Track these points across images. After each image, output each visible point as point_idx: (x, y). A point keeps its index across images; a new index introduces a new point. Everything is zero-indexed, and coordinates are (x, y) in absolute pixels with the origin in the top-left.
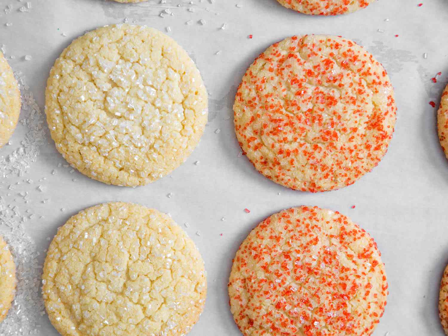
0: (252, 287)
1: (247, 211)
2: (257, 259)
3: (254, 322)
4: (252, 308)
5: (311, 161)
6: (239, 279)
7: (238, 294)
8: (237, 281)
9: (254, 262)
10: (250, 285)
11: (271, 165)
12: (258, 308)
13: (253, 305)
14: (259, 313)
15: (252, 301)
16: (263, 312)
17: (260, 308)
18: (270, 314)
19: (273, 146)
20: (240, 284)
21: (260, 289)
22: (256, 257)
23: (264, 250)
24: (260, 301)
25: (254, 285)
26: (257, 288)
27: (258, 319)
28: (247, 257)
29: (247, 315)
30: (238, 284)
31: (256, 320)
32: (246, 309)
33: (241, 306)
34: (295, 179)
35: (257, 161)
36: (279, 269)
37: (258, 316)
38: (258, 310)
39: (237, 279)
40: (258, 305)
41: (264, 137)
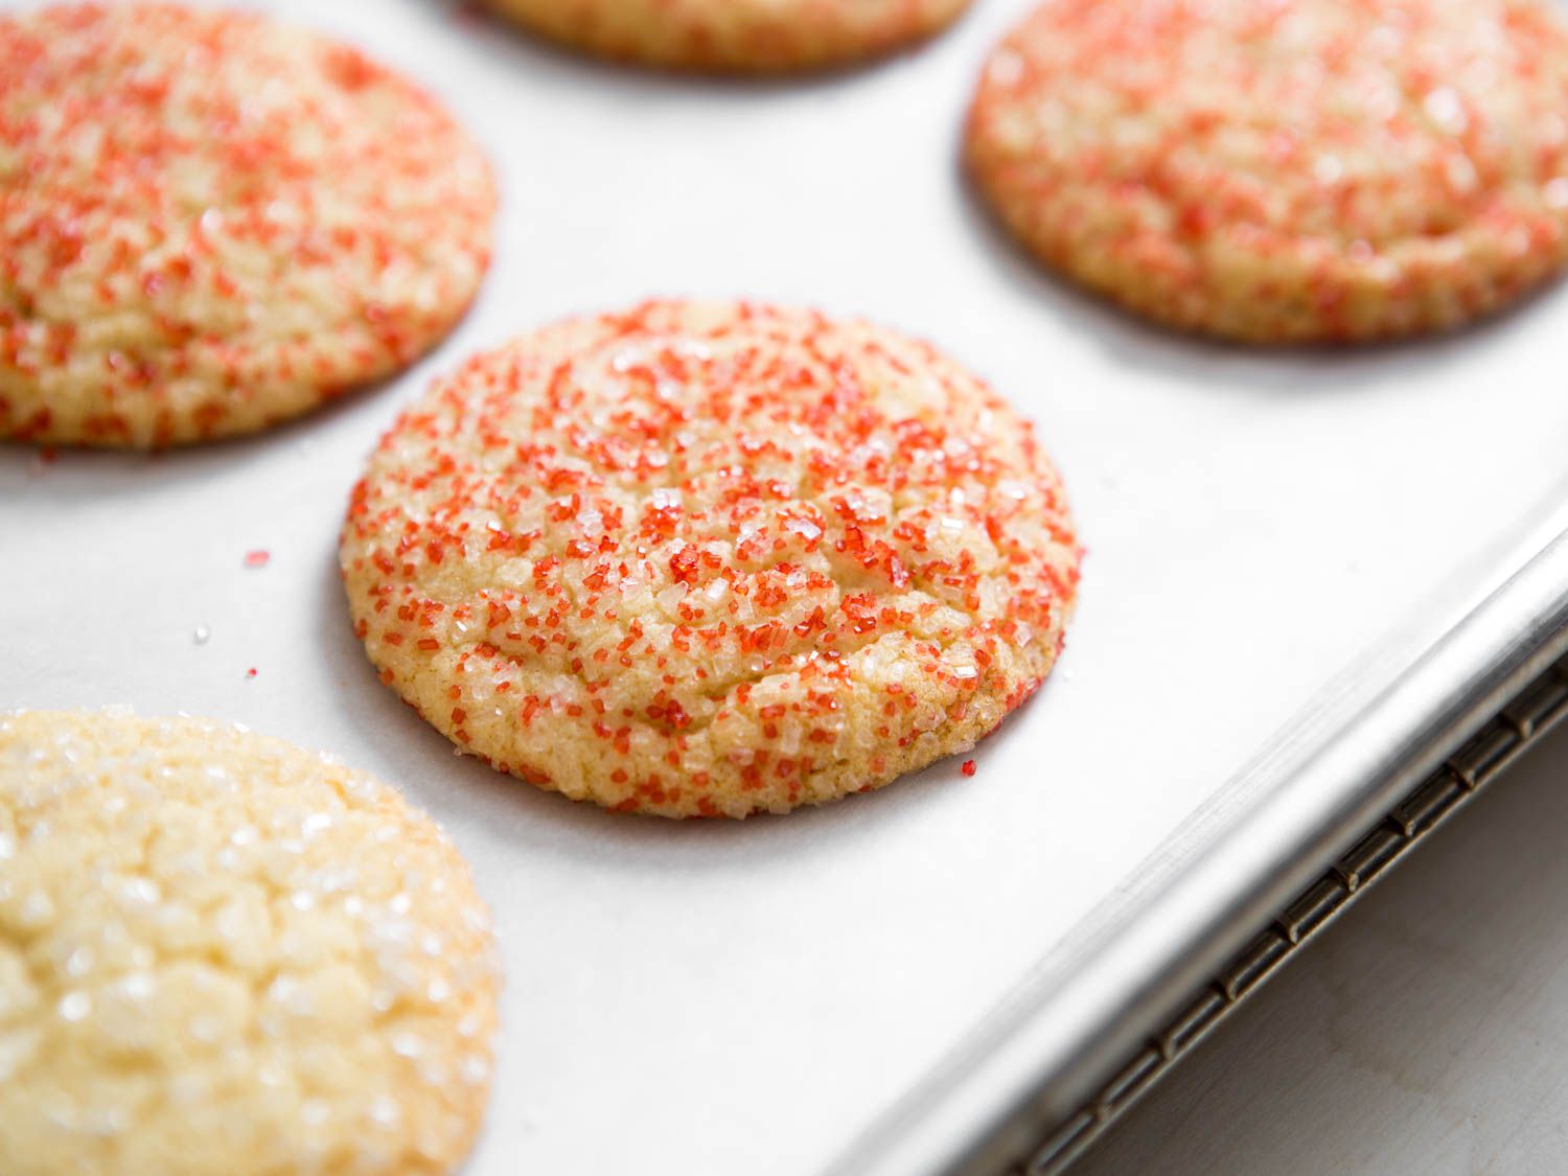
0: (531, 622)
1: (258, 558)
2: (449, 551)
3: (675, 694)
4: (608, 667)
5: (284, 244)
6: (466, 656)
7: (517, 699)
8: (469, 668)
9: (450, 567)
10: (517, 627)
11: (167, 358)
12: (628, 642)
13: (601, 654)
14: (650, 650)
15: (585, 652)
16: (659, 634)
17: (636, 632)
18: (689, 615)
19: (107, 295)
20: (487, 665)
21: (563, 595)
22: (435, 554)
23: (439, 518)
24: (610, 617)
25: (533, 611)
26: (554, 603)
27: (673, 667)
28: (408, 591)
29: (628, 713)
30: (481, 673)
31: (669, 680)
32: (602, 693)
33: (574, 711)
34: (301, 339)
35: (109, 392)
36: (550, 501)
37: (662, 663)
38: (636, 650)
39: (461, 668)
40: (617, 635)
41: (50, 305)
